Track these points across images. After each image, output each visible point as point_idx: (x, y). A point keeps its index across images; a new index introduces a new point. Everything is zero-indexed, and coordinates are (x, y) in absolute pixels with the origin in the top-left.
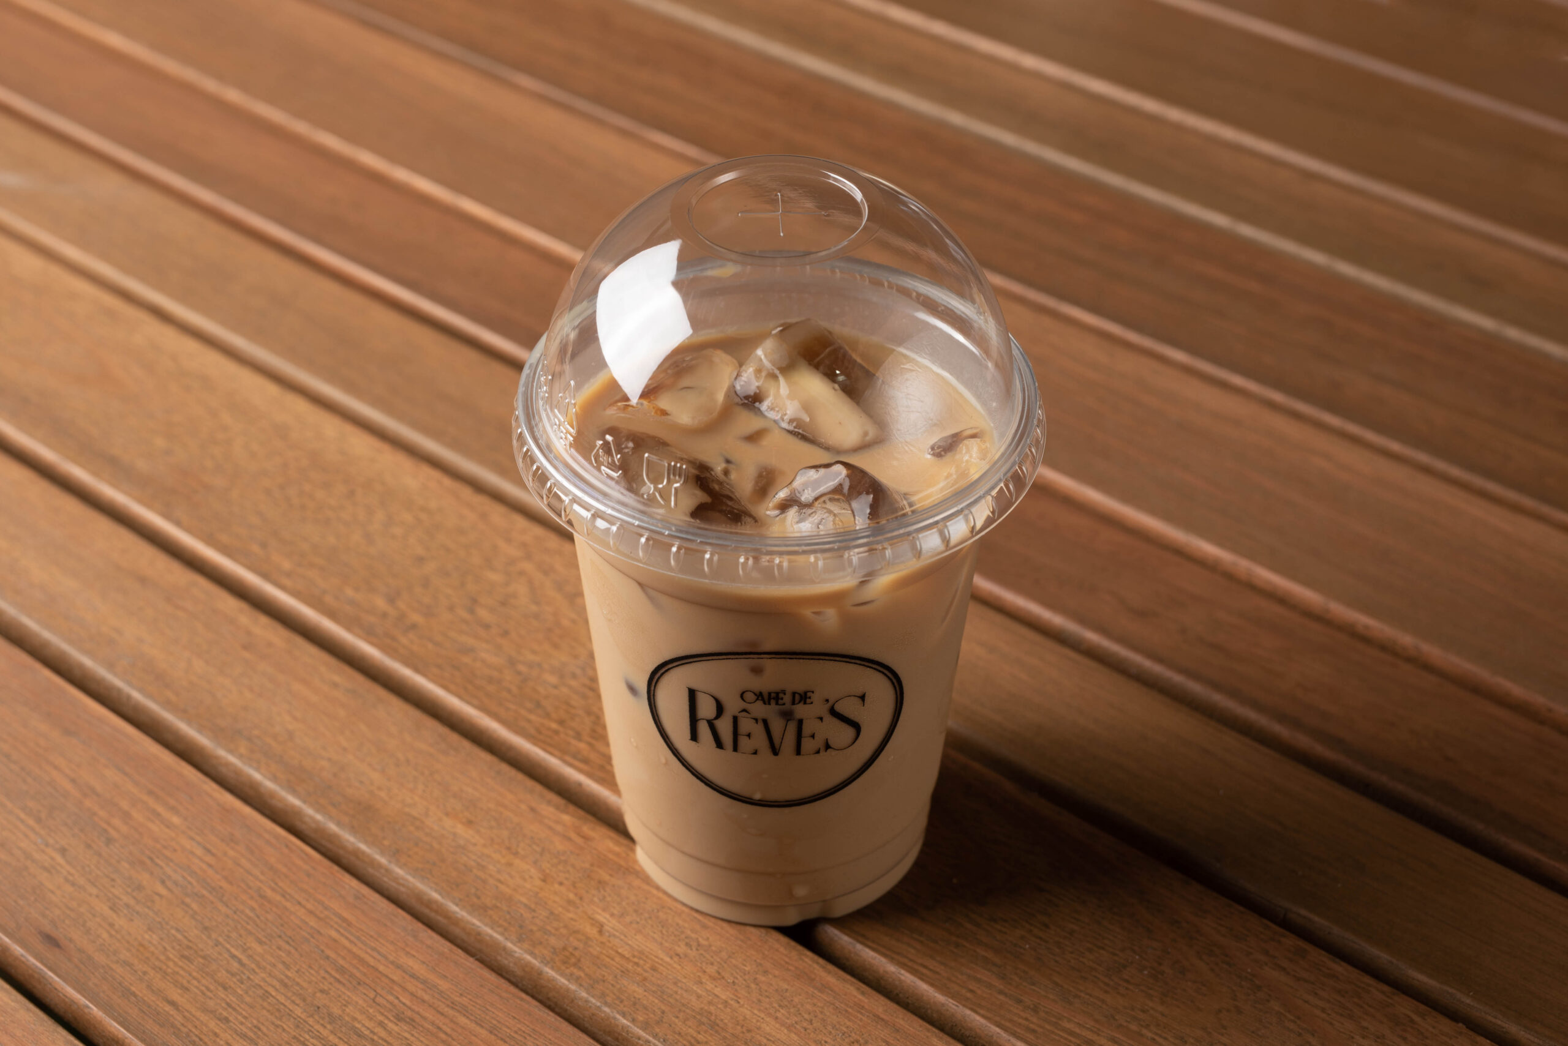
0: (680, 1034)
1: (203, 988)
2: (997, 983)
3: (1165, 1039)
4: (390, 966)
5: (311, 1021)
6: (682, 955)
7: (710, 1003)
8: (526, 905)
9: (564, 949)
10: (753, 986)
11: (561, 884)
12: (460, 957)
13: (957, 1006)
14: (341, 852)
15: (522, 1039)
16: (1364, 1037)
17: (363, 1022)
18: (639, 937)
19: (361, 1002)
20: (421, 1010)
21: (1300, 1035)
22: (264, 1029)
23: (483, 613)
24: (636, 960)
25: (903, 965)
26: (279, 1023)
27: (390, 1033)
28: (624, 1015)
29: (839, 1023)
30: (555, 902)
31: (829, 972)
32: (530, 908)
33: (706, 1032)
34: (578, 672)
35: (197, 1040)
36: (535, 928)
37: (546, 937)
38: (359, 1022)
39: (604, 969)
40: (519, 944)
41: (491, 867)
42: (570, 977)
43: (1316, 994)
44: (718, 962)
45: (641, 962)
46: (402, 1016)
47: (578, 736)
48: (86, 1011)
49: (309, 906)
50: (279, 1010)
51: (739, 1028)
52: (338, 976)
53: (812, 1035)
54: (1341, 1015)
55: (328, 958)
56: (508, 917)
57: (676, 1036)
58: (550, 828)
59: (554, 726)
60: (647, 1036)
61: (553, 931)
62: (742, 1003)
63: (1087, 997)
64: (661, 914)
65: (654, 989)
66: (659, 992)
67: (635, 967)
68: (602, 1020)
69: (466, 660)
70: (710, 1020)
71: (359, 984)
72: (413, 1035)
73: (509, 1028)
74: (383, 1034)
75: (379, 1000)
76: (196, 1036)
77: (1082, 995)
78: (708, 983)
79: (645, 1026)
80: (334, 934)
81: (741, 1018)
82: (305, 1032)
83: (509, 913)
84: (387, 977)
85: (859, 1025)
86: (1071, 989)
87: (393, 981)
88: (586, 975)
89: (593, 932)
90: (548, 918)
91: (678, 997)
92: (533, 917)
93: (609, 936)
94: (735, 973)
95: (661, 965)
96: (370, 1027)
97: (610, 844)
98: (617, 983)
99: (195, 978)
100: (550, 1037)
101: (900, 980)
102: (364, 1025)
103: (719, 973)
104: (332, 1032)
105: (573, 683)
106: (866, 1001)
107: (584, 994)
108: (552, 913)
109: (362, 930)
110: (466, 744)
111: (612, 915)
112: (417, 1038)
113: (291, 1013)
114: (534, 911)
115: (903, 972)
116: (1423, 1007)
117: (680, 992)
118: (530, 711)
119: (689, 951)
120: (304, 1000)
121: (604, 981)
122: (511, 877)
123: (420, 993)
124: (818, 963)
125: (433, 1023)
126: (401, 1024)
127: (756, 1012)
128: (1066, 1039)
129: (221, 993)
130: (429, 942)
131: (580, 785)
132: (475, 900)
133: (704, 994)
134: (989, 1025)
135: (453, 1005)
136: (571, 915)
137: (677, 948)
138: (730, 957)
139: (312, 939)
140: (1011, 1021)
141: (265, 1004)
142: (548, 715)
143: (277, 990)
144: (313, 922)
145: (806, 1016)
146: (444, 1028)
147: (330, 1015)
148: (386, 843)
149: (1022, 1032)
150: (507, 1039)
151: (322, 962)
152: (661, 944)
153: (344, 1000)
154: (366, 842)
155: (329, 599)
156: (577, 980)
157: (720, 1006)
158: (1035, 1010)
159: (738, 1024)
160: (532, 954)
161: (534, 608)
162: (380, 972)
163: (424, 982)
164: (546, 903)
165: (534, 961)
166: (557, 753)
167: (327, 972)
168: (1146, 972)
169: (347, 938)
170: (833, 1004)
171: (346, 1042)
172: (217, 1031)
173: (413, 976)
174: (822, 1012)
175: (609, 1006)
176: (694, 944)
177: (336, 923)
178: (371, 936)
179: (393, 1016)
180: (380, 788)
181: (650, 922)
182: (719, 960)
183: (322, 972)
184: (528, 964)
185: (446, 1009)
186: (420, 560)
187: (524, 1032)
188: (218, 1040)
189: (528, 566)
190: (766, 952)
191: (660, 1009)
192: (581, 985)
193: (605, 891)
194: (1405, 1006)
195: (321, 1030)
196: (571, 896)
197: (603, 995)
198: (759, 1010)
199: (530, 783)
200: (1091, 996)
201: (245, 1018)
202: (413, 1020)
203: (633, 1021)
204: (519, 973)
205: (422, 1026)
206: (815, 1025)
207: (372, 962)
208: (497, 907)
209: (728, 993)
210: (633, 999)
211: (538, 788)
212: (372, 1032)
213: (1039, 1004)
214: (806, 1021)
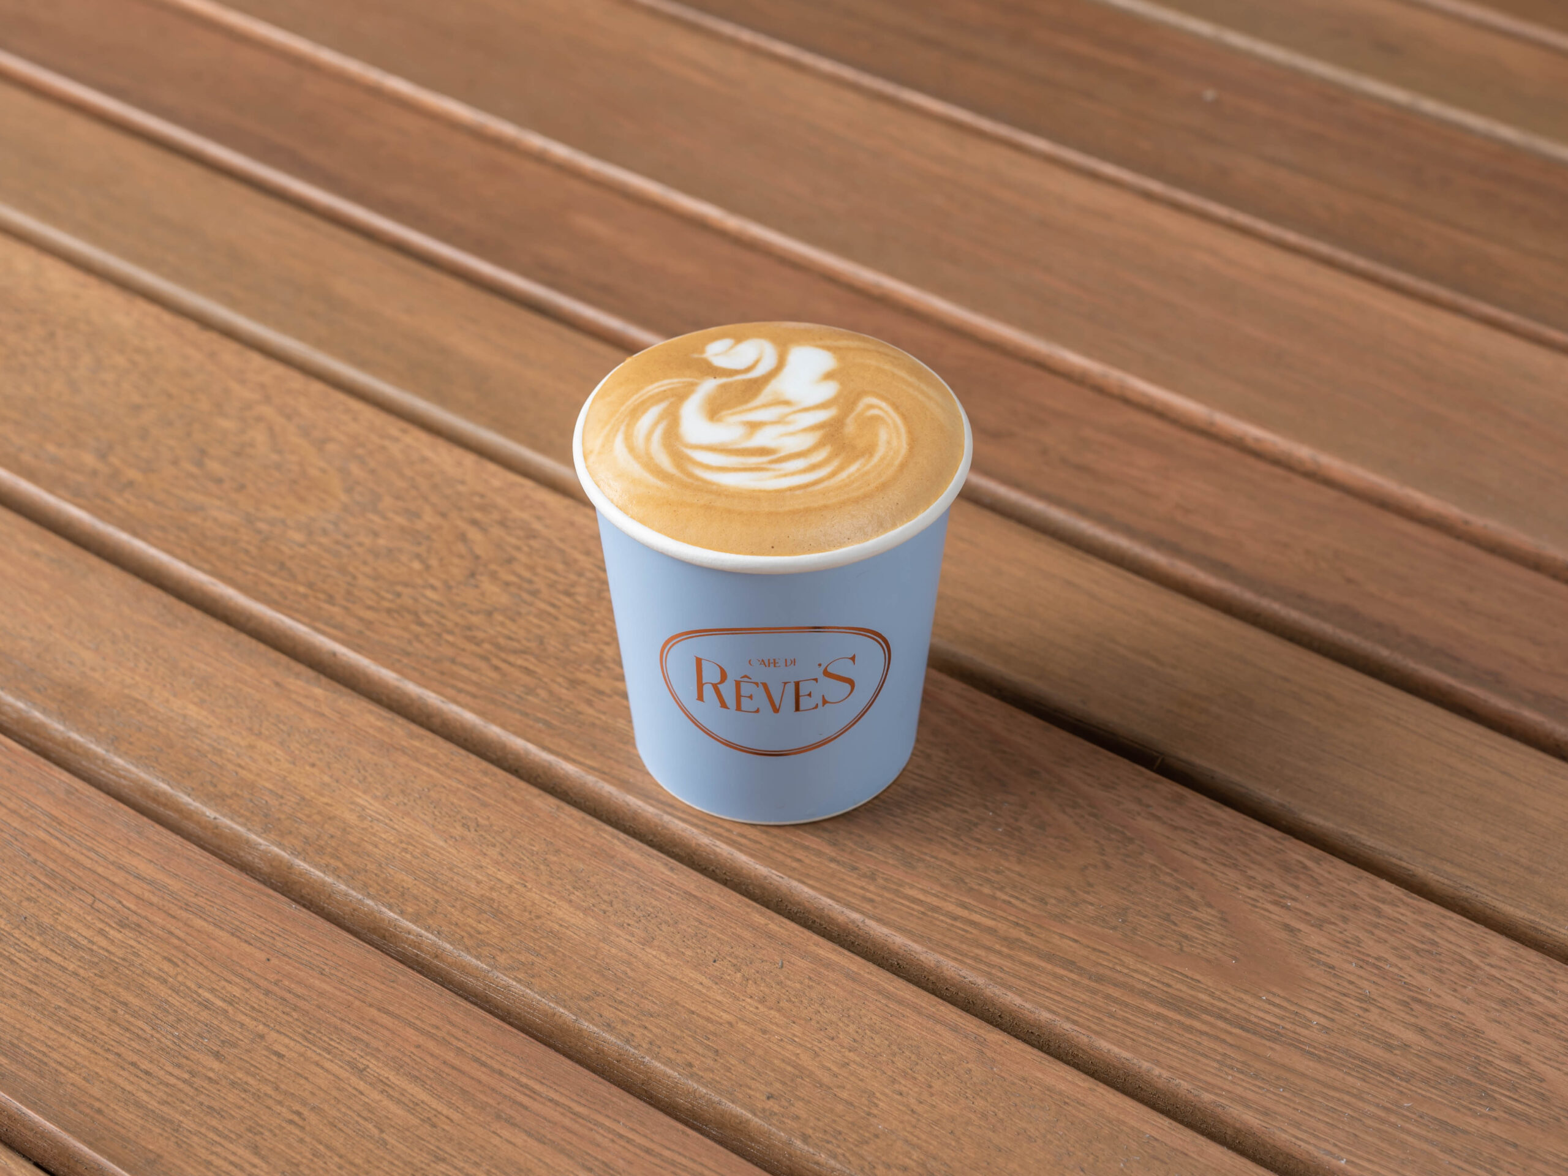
0: (456, 925)
2: (828, 850)
3: (1023, 901)
4: (111, 867)
5: (16, 933)
6: (458, 838)
7: (492, 889)
8: (271, 791)
9: (319, 837)
10: (542, 867)
11: (313, 765)
12: (195, 853)
13: (782, 878)
14: (50, 744)
15: (271, 941)
16: (1250, 888)
17: (80, 931)
18: (406, 820)
19: (76, 909)
20: (150, 916)
21: (1177, 889)
23: (214, 466)
24: (404, 845)
25: (718, 836)
27: (112, 942)
28: (391, 907)
29: (643, 903)
30: (306, 786)
31: (632, 848)
32: (277, 794)
33: (487, 921)
34: (330, 527)
36: (283, 817)
37: (296, 825)
38: (75, 931)
39: (366, 857)
40: (264, 835)
41: (229, 751)
42: (326, 868)
43: (1196, 843)
44: (501, 843)
45: (411, 848)
46: (127, 922)
47: (331, 599)
49: (11, 805)
51: (527, 914)
52: (47, 881)
53: (613, 918)
54: (1224, 865)
55: (35, 861)
56: (251, 805)
57: (453, 927)
58: (299, 704)
59: (302, 589)
60: (419, 929)
61: (305, 818)
62: (530, 887)
63: (933, 860)
64: (432, 793)
65: (425, 876)
66: (432, 880)
67: (403, 854)
68: (365, 914)
69: (194, 519)
70: (492, 907)
71: (73, 889)
72: (139, 943)
73: (253, 928)
74: (104, 943)
75: (98, 905)
77: (928, 858)
78: (489, 867)
79: (416, 919)
80: (42, 835)
81: (528, 903)
82: (10, 946)
83: (251, 801)
84: (107, 879)
85: (667, 904)
86: (915, 852)
87: (114, 884)
88: (345, 865)
89: (352, 818)
90: (298, 804)
91: (454, 884)
92: (281, 804)
93: (371, 821)
94: (520, 854)
95: (433, 849)
96: (87, 936)
97: (372, 719)
98: (382, 872)
100: (303, 936)
101: (715, 853)
102: (80, 934)
103: (502, 855)
104: (42, 944)
105: (324, 540)
106: (675, 877)
107: (343, 887)
108: (303, 799)
109: (75, 828)
110: (197, 615)
111: (375, 798)
112: (145, 946)
114: (282, 797)
115: (718, 843)
116: (1317, 852)
117: (456, 878)
118: (273, 574)
119: (466, 833)
120: (8, 910)
121: (366, 871)
122: (254, 761)
123: (147, 895)
124: (619, 839)
125: (163, 928)
126: (126, 931)
127: (546, 896)
128: (908, 907)
130: (156, 838)
131: (334, 654)
132: (211, 789)
133: (485, 879)
134: (820, 897)
135: (187, 907)
136: (325, 800)
137: (451, 830)
138: (514, 837)
139: (15, 842)
140: (844, 890)
142: (293, 577)
144: (16, 823)
145: (606, 897)
146: (177, 932)
147: (39, 925)
148: (102, 730)
149: (857, 902)
150: (252, 941)
151: (28, 867)
152: (433, 826)
153: (56, 907)
154: (78, 730)
155: (26, 458)
156: (335, 872)
157: (503, 891)
158: (872, 877)
159: (525, 911)
160: (280, 845)
161: (275, 457)
162: (100, 875)
163: (152, 883)
164: (295, 788)
165: (283, 853)
166: (306, 620)
167: (34, 877)
168: (1000, 830)
169: (57, 838)
170: (637, 883)
171: (59, 955)
173: (138, 877)
174: (623, 893)
175: (373, 898)
176: (472, 825)
177: (45, 822)
178: (87, 835)
179: (115, 923)
180: (93, 669)
181: (419, 802)
182: (502, 841)
183: (29, 879)
184: (276, 857)
185: (179, 912)
186: (137, 409)
187: (272, 932)
189: (267, 411)
190: (557, 830)
191: (433, 898)
192: (339, 877)
193: (366, 771)
194: (1298, 852)
195: (29, 942)
196: (326, 779)
197: (366, 886)
198: (550, 894)
199: (274, 655)
200: (936, 858)
202: (139, 926)
203: (402, 913)
204: (266, 869)
205: (151, 932)
206: (615, 906)
207: (88, 863)
208: (238, 795)
209: (513, 877)
210: (401, 889)
211: (284, 659)
212: (91, 942)
213: (877, 870)
214: (605, 901)
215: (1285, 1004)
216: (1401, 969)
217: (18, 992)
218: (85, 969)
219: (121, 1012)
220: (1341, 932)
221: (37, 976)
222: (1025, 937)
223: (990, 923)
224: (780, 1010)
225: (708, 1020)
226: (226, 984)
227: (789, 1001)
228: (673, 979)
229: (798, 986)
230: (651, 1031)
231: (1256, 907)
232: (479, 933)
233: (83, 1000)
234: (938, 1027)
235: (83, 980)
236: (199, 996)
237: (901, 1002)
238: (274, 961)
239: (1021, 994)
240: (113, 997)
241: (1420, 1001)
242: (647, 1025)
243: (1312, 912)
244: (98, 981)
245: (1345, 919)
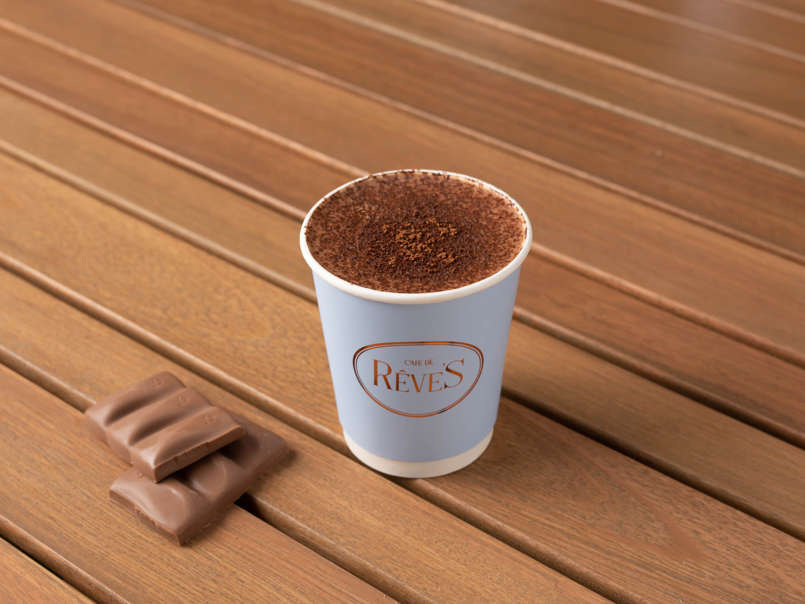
0: (321, 524)
1: (68, 510)
2: (487, 493)
3: (575, 517)
5: (126, 525)
6: (322, 485)
10: (359, 498)
13: (466, 505)
16: (678, 513)
18: (299, 477)
21: (645, 513)
22: (102, 530)
24: (298, 488)
26: (109, 526)
28: (292, 516)
29: (404, 515)
33: (335, 522)
35: (66, 536)
39: (281, 493)
43: (653, 492)
45: (301, 489)
48: (6, 524)
50: (109, 520)
51: (352, 520)
53: (391, 522)
54: (667, 502)
57: (319, 525)
60: (305, 526)
62: (354, 507)
63: (535, 498)
64: (310, 465)
66: (310, 504)
70: (337, 516)
76: (66, 534)
79: (303, 521)
81: (353, 515)
85: (415, 516)
86: (526, 495)
91: (320, 506)
99: (64, 505)
100: (252, 528)
103: (342, 493)
104: (137, 530)
106: (419, 504)
107: (270, 505)
113: (115, 521)
117: (321, 503)
119: (326, 483)
121: (281, 499)
127: (361, 512)
128: (523, 519)
129: (78, 512)
133: (334, 504)
134: (483, 514)
137: (319, 481)
138: (347, 485)
140: (495, 511)
141: (102, 517)
143: (108, 510)
145: (387, 512)
149: (500, 517)
152: (311, 479)
157: (342, 509)
158: (507, 505)
159: (352, 518)
170: (402, 506)
172: (76, 531)
174: (396, 511)
188: (77, 536)
191: (311, 512)
198: (363, 511)
201: (91, 524)
203: (297, 518)
206: (392, 517)
209: (346, 503)
210: (296, 507)
213: (509, 502)
214: (387, 515)
215: (694, 566)
216: (746, 551)
217: (127, 551)
218: (156, 541)
219: (172, 561)
220: (719, 534)
221: (135, 544)
222: (576, 534)
223: (561, 527)
224: (465, 565)
225: (433, 569)
226: (219, 549)
227: (470, 561)
228: (418, 550)
229: (474, 554)
230: (408, 574)
231: (680, 522)
232: (331, 528)
233: (155, 555)
234: (537, 574)
235: (155, 546)
236: (207, 554)
237: (520, 562)
238: (240, 539)
239: (574, 560)
240: (169, 554)
241: (755, 566)
242: (406, 571)
243: (706, 525)
244: (162, 547)
245: (721, 528)
